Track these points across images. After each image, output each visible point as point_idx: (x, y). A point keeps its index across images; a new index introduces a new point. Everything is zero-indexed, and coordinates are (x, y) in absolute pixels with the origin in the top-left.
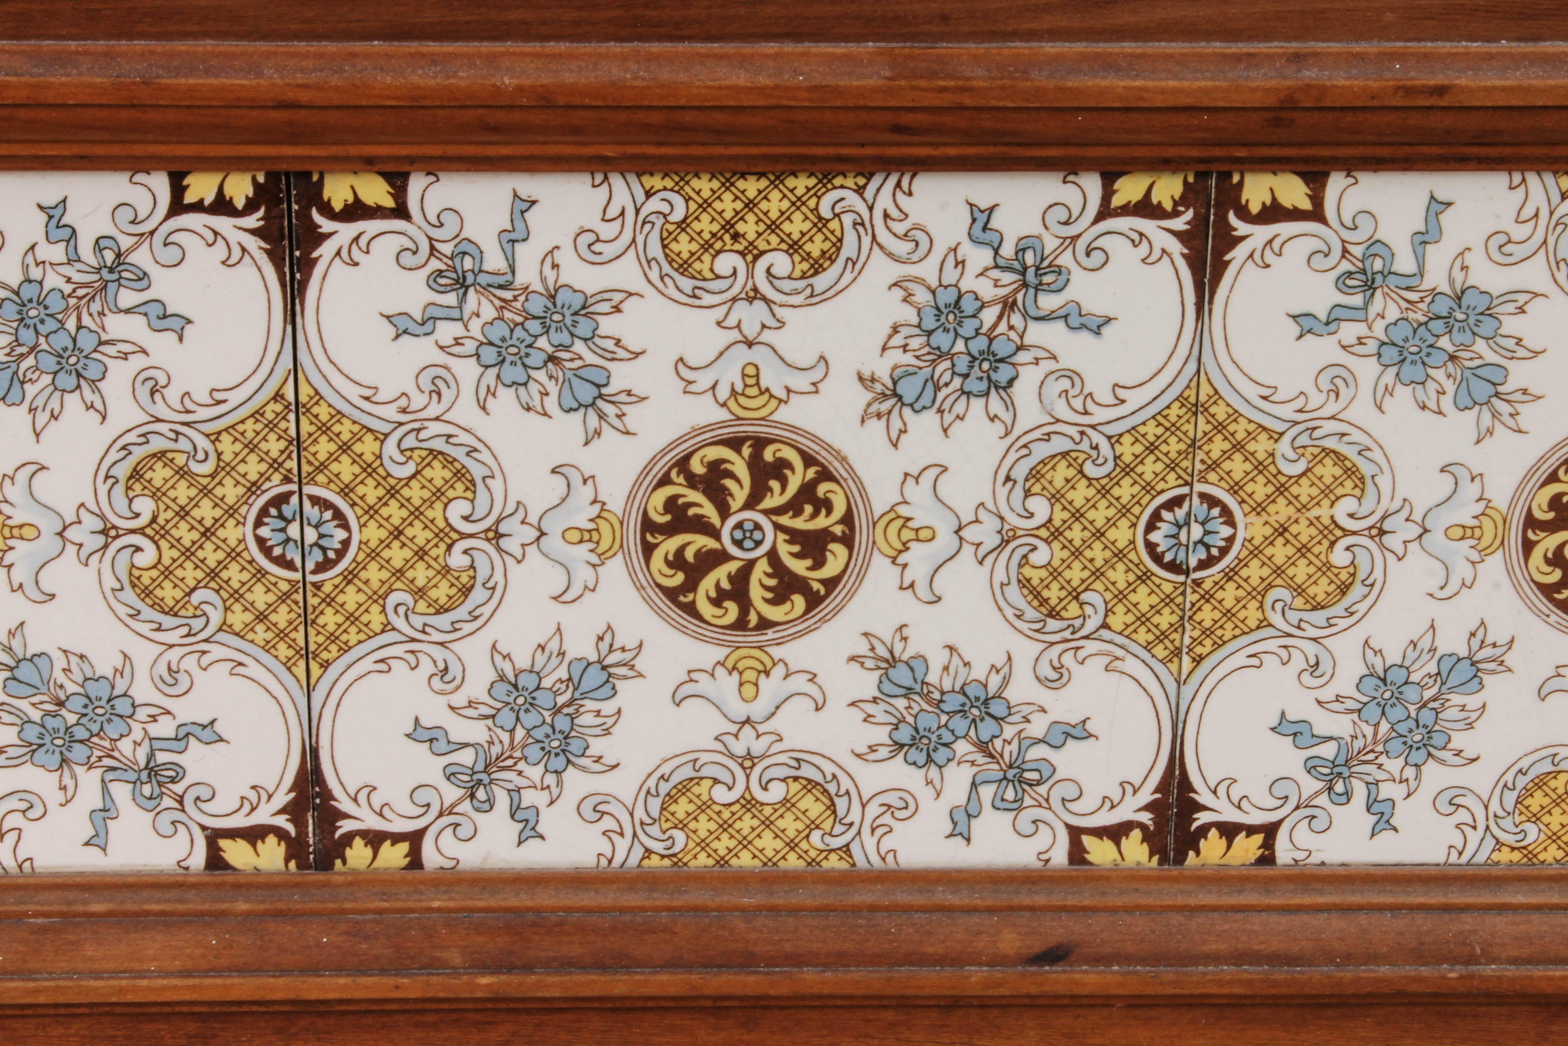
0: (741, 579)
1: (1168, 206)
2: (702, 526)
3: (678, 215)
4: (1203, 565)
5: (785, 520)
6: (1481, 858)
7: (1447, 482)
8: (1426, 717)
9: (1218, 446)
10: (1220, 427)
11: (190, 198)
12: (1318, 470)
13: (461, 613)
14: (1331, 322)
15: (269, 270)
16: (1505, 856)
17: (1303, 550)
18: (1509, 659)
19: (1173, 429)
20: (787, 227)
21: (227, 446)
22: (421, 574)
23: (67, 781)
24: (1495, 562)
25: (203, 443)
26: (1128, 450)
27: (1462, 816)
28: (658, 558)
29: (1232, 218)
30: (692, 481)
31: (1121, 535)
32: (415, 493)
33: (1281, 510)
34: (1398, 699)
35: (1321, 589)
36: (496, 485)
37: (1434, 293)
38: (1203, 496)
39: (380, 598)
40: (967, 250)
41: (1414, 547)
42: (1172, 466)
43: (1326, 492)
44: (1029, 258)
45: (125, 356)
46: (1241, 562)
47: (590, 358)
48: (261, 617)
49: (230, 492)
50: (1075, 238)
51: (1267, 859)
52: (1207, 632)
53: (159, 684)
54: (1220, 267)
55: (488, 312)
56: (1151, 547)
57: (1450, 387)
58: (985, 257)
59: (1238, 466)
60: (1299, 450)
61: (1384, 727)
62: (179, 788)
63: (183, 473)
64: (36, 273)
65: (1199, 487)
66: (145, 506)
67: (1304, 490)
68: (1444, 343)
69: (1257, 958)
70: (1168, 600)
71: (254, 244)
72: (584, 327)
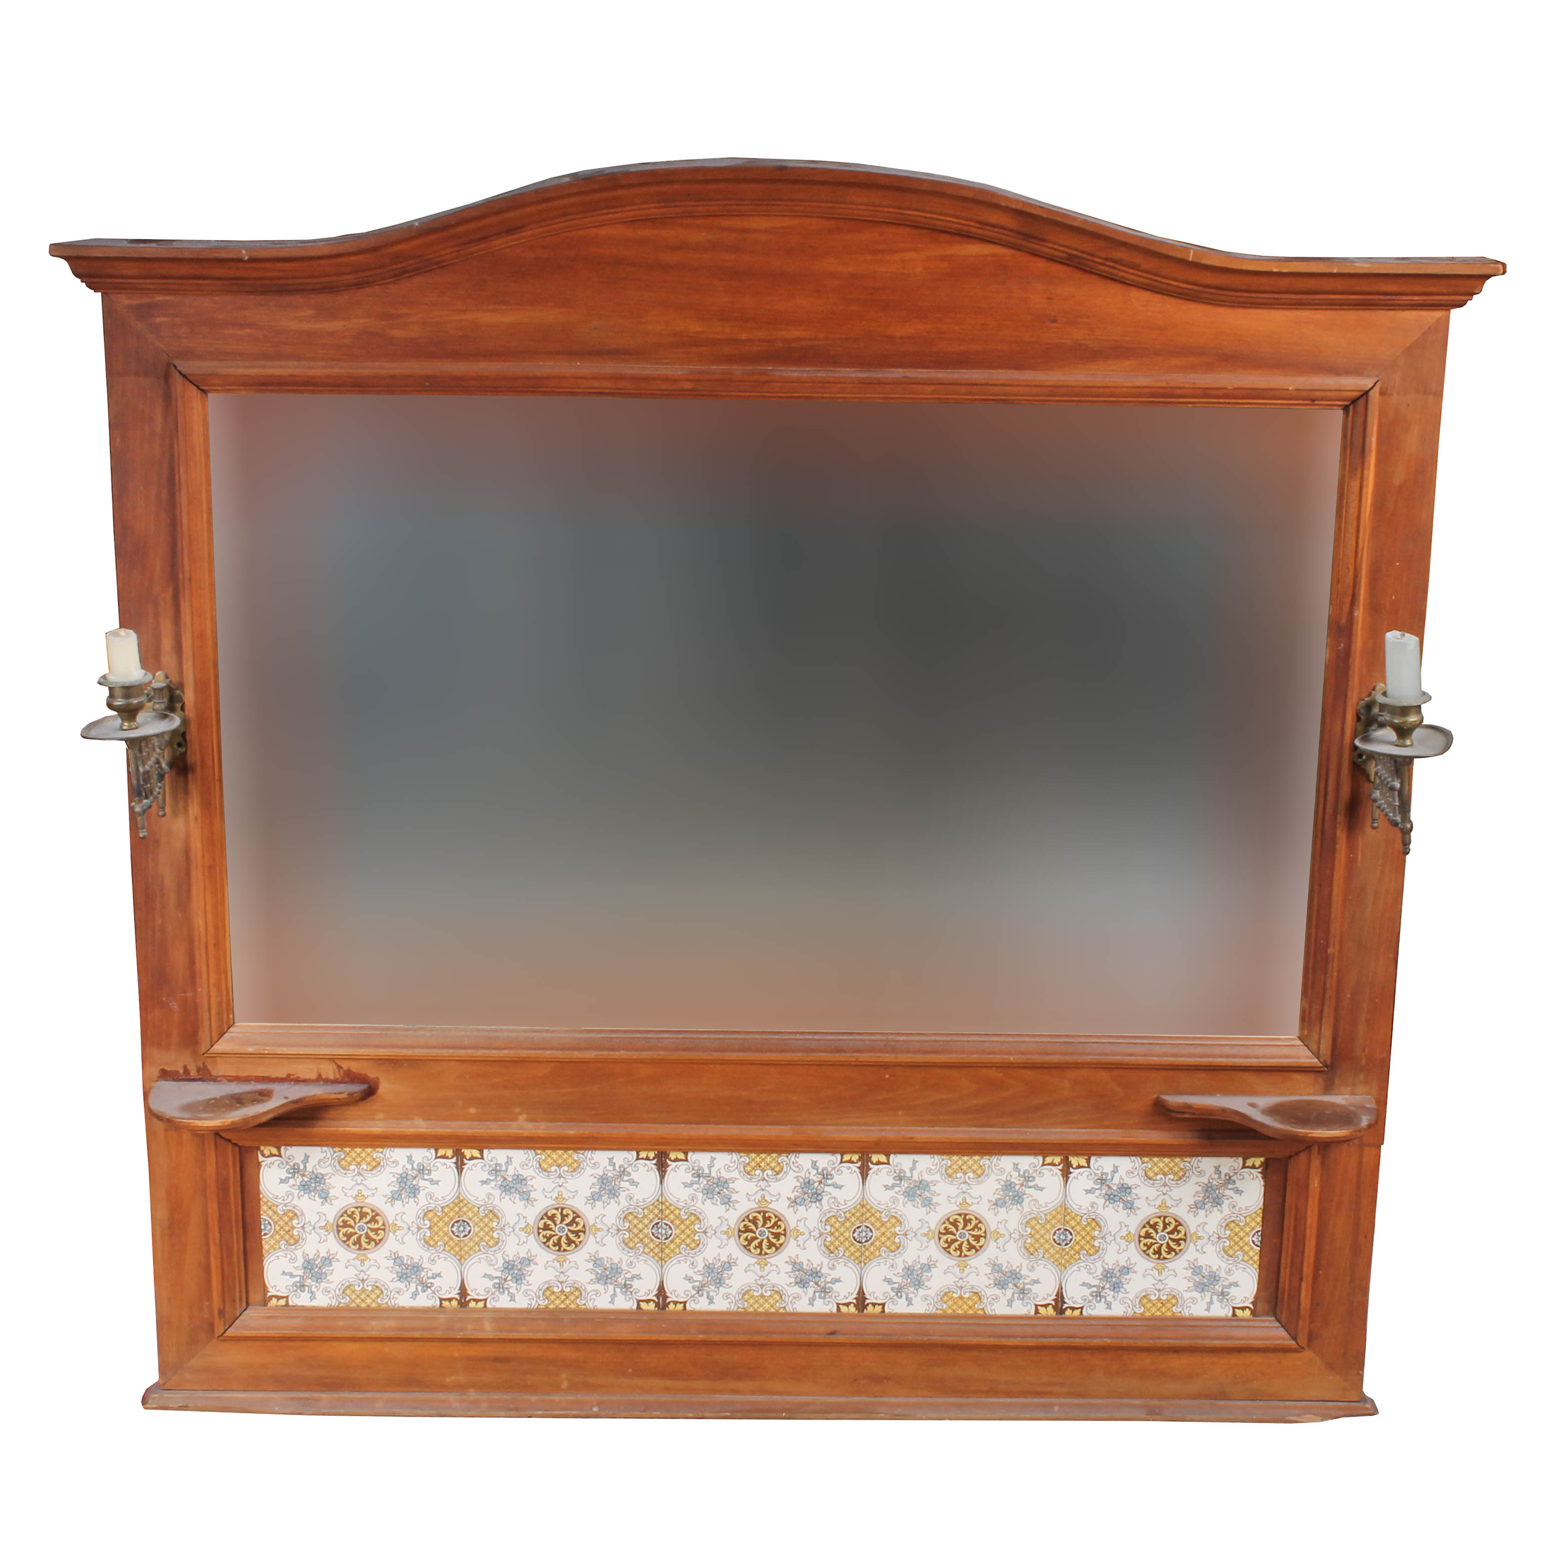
0: (761, 1243)
4: (866, 1242)
5: (771, 1230)
6: (933, 1312)
8: (919, 1278)
9: (868, 1215)
10: (868, 1210)
13: (697, 1250)
15: (657, 1172)
19: (858, 1210)
21: (646, 1211)
22: (688, 1241)
25: (640, 1210)
26: (848, 1215)
29: (869, 1164)
30: (750, 1221)
31: (847, 1234)
32: (687, 1222)
33: (883, 1229)
34: (912, 1273)
35: (893, 1248)
36: (706, 1221)
37: (915, 1181)
38: (866, 1226)
39: (679, 1246)
40: (811, 1170)
42: (858, 1219)
44: (825, 1172)
46: (875, 1241)
47: (727, 1193)
48: (652, 1250)
49: (646, 1221)
50: (835, 1168)
51: (883, 1311)
52: (867, 1257)
54: (867, 1175)
55: (705, 1182)
56: (854, 1238)
57: (920, 1202)
58: (815, 1172)
59: (873, 1219)
60: (887, 1216)
62: (631, 1290)
63: (636, 1217)
64: (606, 1172)
65: (864, 1224)
66: (627, 1224)
68: (918, 1192)
70: (858, 1250)
71: (654, 1167)
72: (726, 1186)
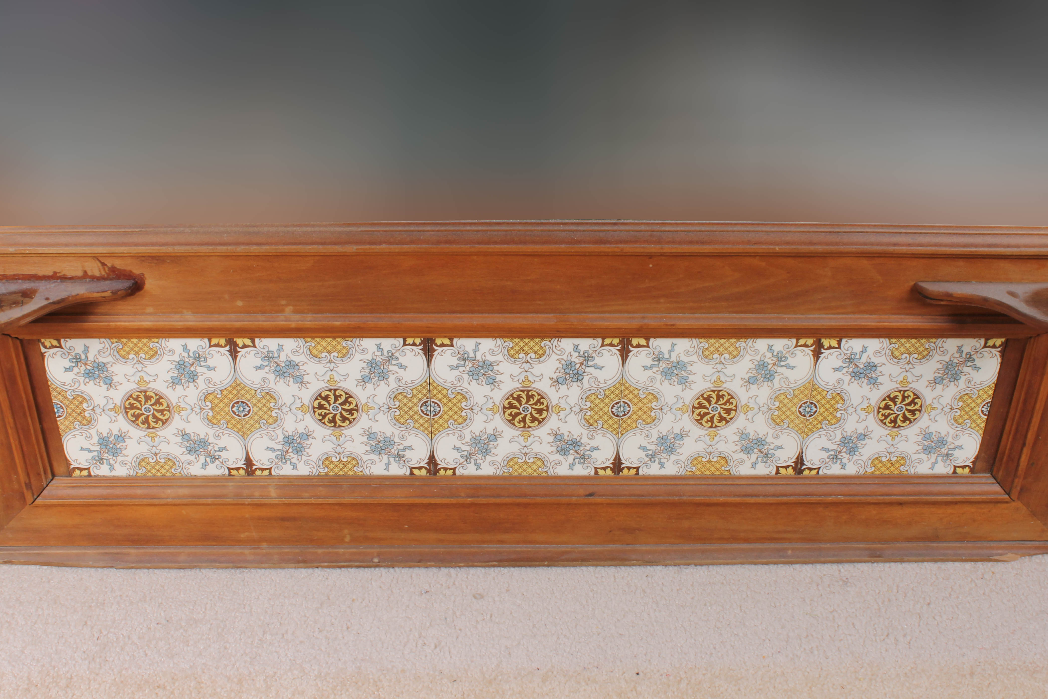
1: (616, 344)
2: (516, 407)
3: (511, 346)
4: (623, 416)
5: (534, 406)
6: (683, 474)
7: (676, 399)
8: (671, 446)
9: (627, 392)
10: (627, 388)
11: (407, 343)
12: (648, 397)
13: (464, 424)
14: (651, 367)
15: (424, 357)
16: (688, 473)
17: (645, 413)
18: (689, 434)
19: (617, 388)
20: (534, 348)
21: (415, 391)
22: (456, 417)
23: (381, 457)
24: (686, 415)
25: (409, 391)
26: (607, 393)
27: (679, 465)
28: (506, 414)
29: (630, 347)
30: (514, 399)
31: (606, 409)
32: (455, 401)
33: (640, 405)
34: (665, 442)
35: (649, 420)
36: (472, 399)
37: (673, 362)
38: (624, 402)
39: (447, 421)
40: (573, 353)
41: (669, 412)
42: (617, 396)
43: (650, 401)
44: (586, 355)
45: (393, 374)
46: (632, 415)
47: (492, 374)
48: (422, 425)
49: (415, 400)
50: (596, 351)
51: (637, 474)
52: (624, 429)
53: (400, 438)
54: (627, 357)
55: (470, 365)
56: (612, 412)
57: (676, 380)
58: (577, 354)
59: (631, 396)
60: (644, 393)
61: (662, 448)
62: (404, 459)
63: (405, 397)
64: (375, 357)
65: (623, 400)
66: (397, 403)
67: (645, 401)
68: (675, 372)
69: (634, 495)
70: (616, 422)
71: (421, 352)
72: (491, 368)
